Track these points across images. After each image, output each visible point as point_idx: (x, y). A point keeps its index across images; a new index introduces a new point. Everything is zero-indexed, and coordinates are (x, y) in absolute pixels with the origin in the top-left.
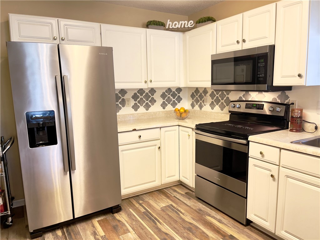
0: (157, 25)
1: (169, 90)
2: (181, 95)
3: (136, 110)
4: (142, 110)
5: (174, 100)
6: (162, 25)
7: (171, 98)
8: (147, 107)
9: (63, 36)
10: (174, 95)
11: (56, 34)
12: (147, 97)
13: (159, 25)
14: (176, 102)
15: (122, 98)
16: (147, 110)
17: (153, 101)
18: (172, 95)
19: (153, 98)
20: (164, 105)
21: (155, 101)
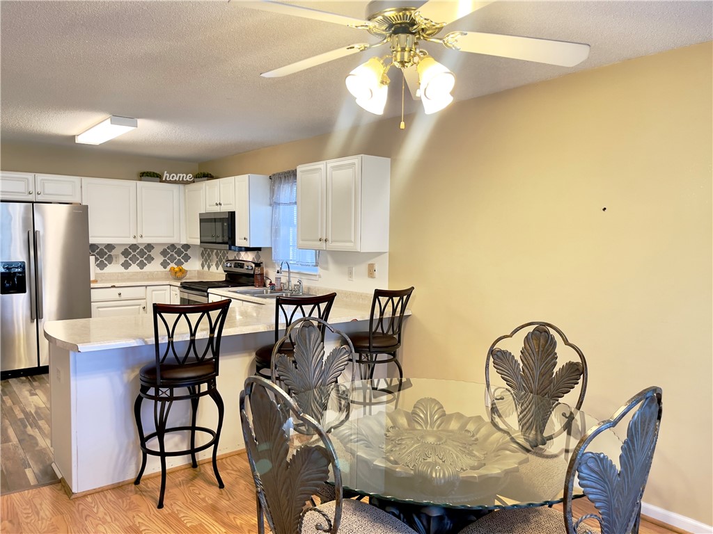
0: (151, 176)
1: (173, 246)
2: (189, 252)
3: (126, 268)
4: (134, 268)
5: (179, 259)
6: (157, 177)
7: (176, 256)
8: (142, 265)
9: (39, 190)
10: (179, 253)
11: (31, 189)
12: (142, 253)
13: (154, 176)
14: (183, 261)
15: (109, 253)
16: (142, 268)
17: (150, 259)
18: (176, 253)
19: (149, 256)
20: (164, 264)
21: (153, 259)
